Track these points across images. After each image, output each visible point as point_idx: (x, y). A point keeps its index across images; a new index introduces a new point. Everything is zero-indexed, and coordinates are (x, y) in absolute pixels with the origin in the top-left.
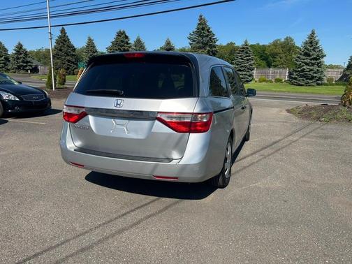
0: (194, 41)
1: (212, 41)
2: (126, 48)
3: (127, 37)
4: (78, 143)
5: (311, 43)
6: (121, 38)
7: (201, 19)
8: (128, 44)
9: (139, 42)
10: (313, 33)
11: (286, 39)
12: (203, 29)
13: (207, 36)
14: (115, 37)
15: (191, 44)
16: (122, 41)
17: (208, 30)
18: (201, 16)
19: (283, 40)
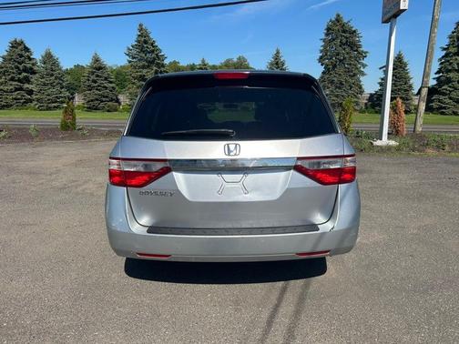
0: (134, 58)
1: (159, 59)
2: (28, 66)
3: (27, 49)
4: (146, 220)
5: (277, 64)
6: (18, 51)
7: (141, 30)
8: (30, 59)
9: (48, 57)
10: (278, 52)
11: (239, 59)
12: (145, 42)
13: (153, 51)
14: (7, 48)
15: (130, 62)
16: (21, 56)
17: (152, 44)
18: (141, 25)
19: (235, 60)
